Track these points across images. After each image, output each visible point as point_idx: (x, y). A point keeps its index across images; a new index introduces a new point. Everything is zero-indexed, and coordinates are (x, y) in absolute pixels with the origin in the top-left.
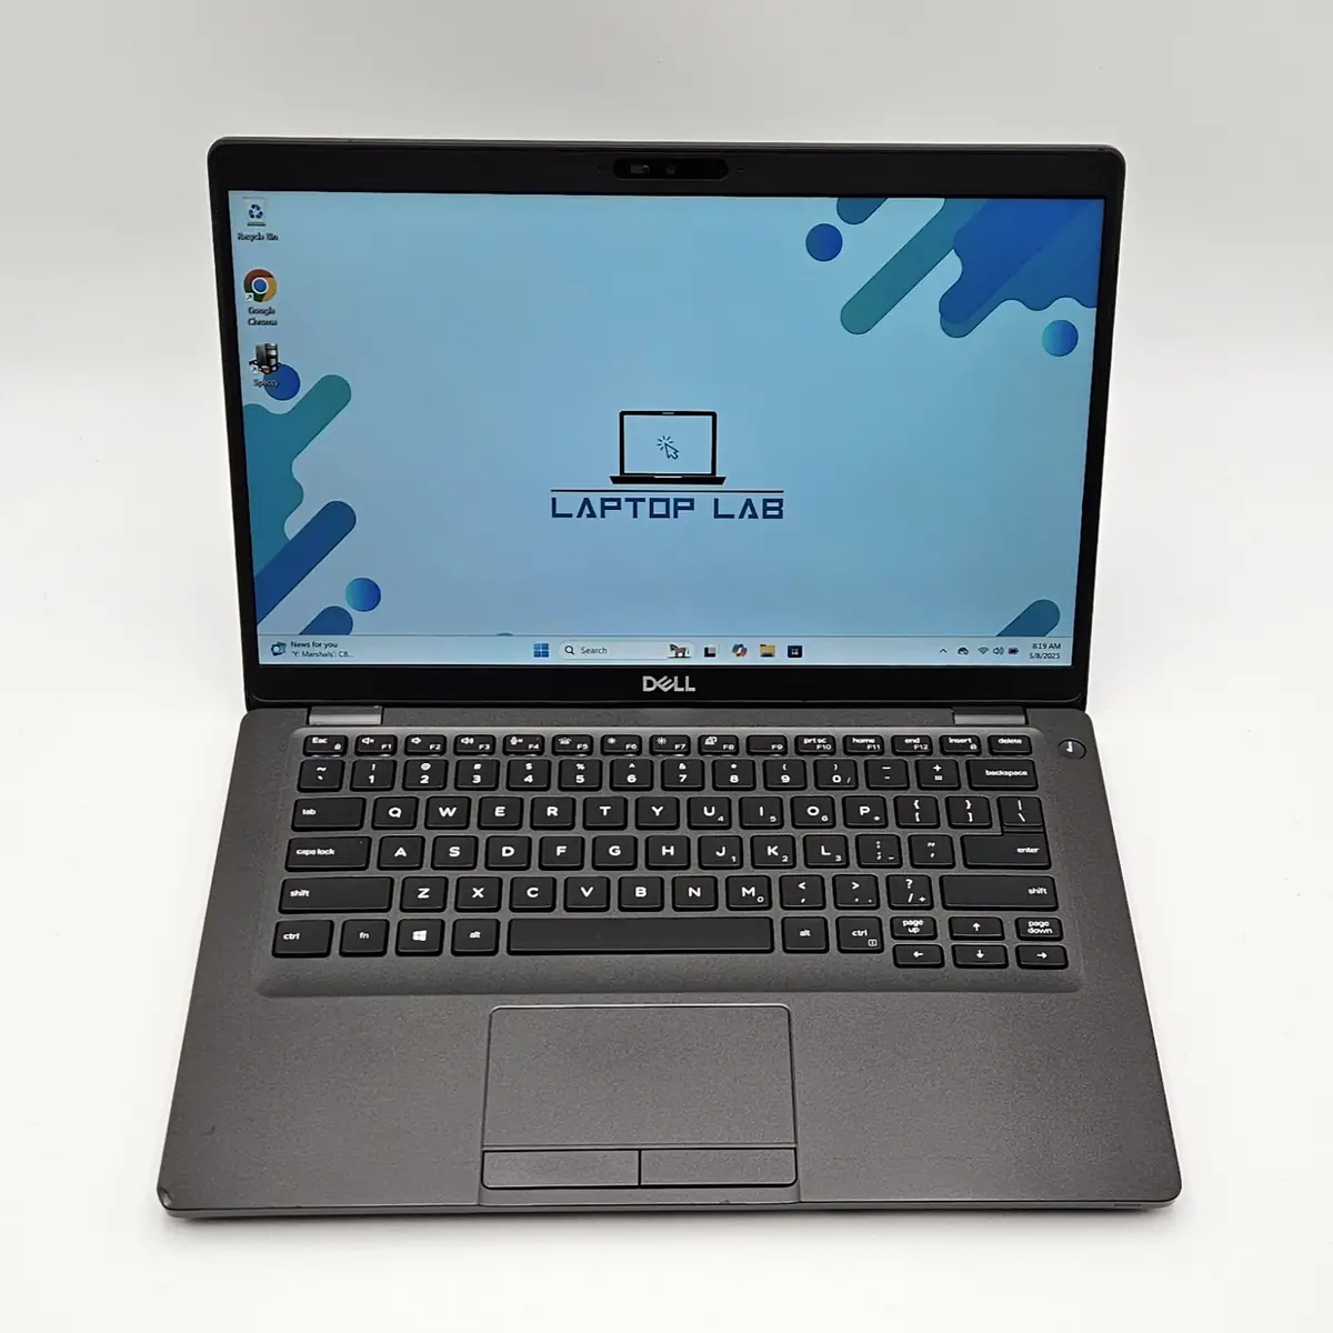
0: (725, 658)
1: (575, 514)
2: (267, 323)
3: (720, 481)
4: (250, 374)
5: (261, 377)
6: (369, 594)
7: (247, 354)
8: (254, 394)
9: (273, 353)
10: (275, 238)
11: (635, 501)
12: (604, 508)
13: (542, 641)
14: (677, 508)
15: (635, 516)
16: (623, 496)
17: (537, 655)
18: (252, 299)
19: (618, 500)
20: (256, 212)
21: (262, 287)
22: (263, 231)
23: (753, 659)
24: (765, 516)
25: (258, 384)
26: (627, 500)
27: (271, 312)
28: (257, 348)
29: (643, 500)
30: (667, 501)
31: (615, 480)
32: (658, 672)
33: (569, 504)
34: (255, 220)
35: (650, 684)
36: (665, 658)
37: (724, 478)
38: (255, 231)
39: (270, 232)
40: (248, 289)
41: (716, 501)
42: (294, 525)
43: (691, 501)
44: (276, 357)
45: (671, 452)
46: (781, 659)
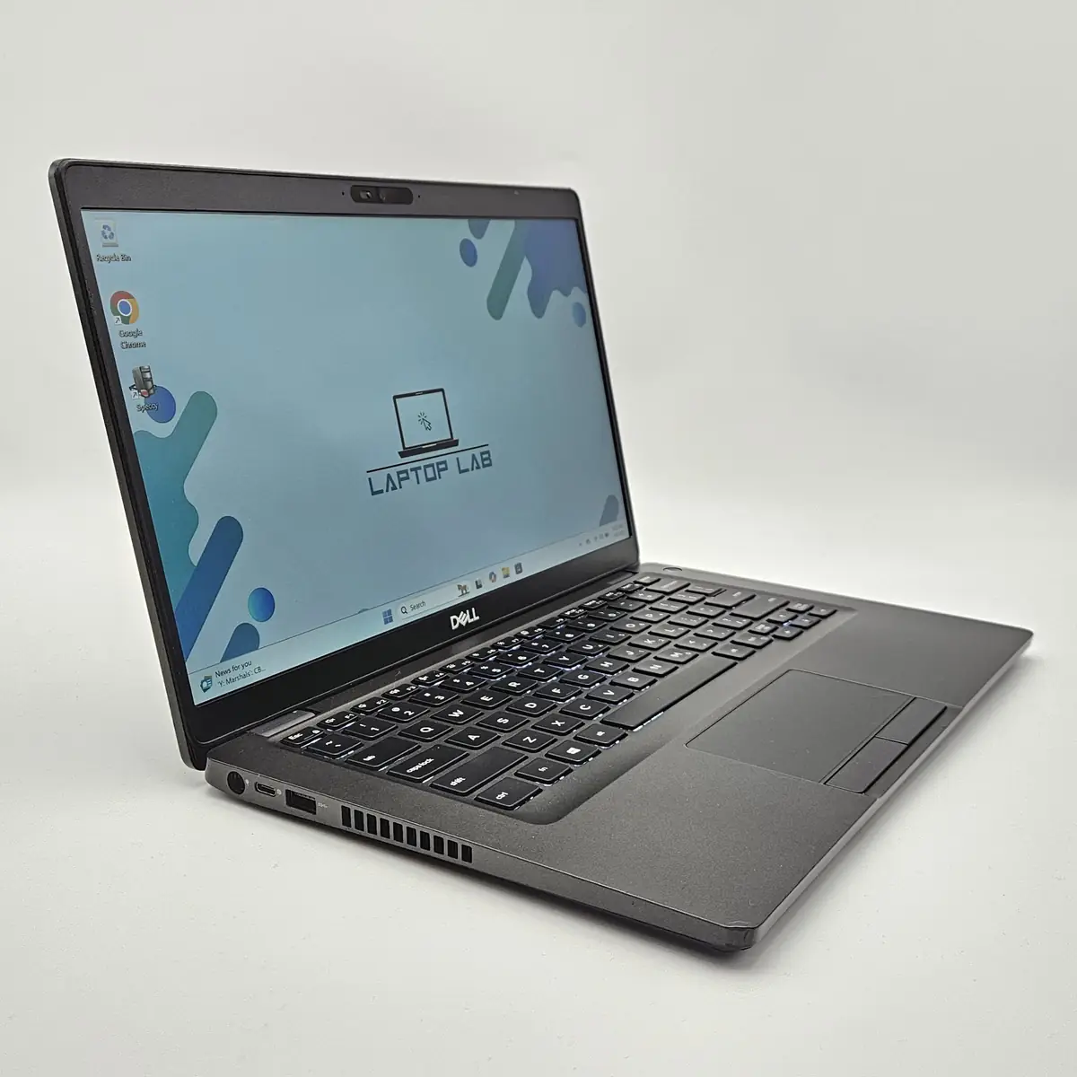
0: (488, 587)
1: (385, 491)
2: (137, 345)
3: (456, 443)
4: (133, 400)
5: (142, 401)
6: (265, 603)
7: (126, 380)
8: (139, 421)
9: (148, 375)
10: (128, 259)
11: (415, 469)
12: (400, 480)
13: (386, 608)
14: (440, 470)
15: (418, 483)
16: (408, 467)
17: (386, 622)
18: (120, 322)
19: (406, 471)
20: (108, 233)
21: (125, 308)
22: (118, 252)
23: (501, 582)
24: (484, 466)
25: (140, 409)
26: (412, 470)
27: (138, 334)
28: (134, 372)
29: (419, 468)
30: (432, 465)
31: (402, 455)
32: (456, 610)
33: (380, 481)
34: (109, 241)
35: (455, 621)
36: (456, 598)
37: (457, 441)
38: (109, 252)
39: (123, 253)
40: (115, 312)
41: (458, 459)
42: (196, 549)
43: (445, 462)
44: (151, 379)
45: (427, 424)
46: (514, 578)
